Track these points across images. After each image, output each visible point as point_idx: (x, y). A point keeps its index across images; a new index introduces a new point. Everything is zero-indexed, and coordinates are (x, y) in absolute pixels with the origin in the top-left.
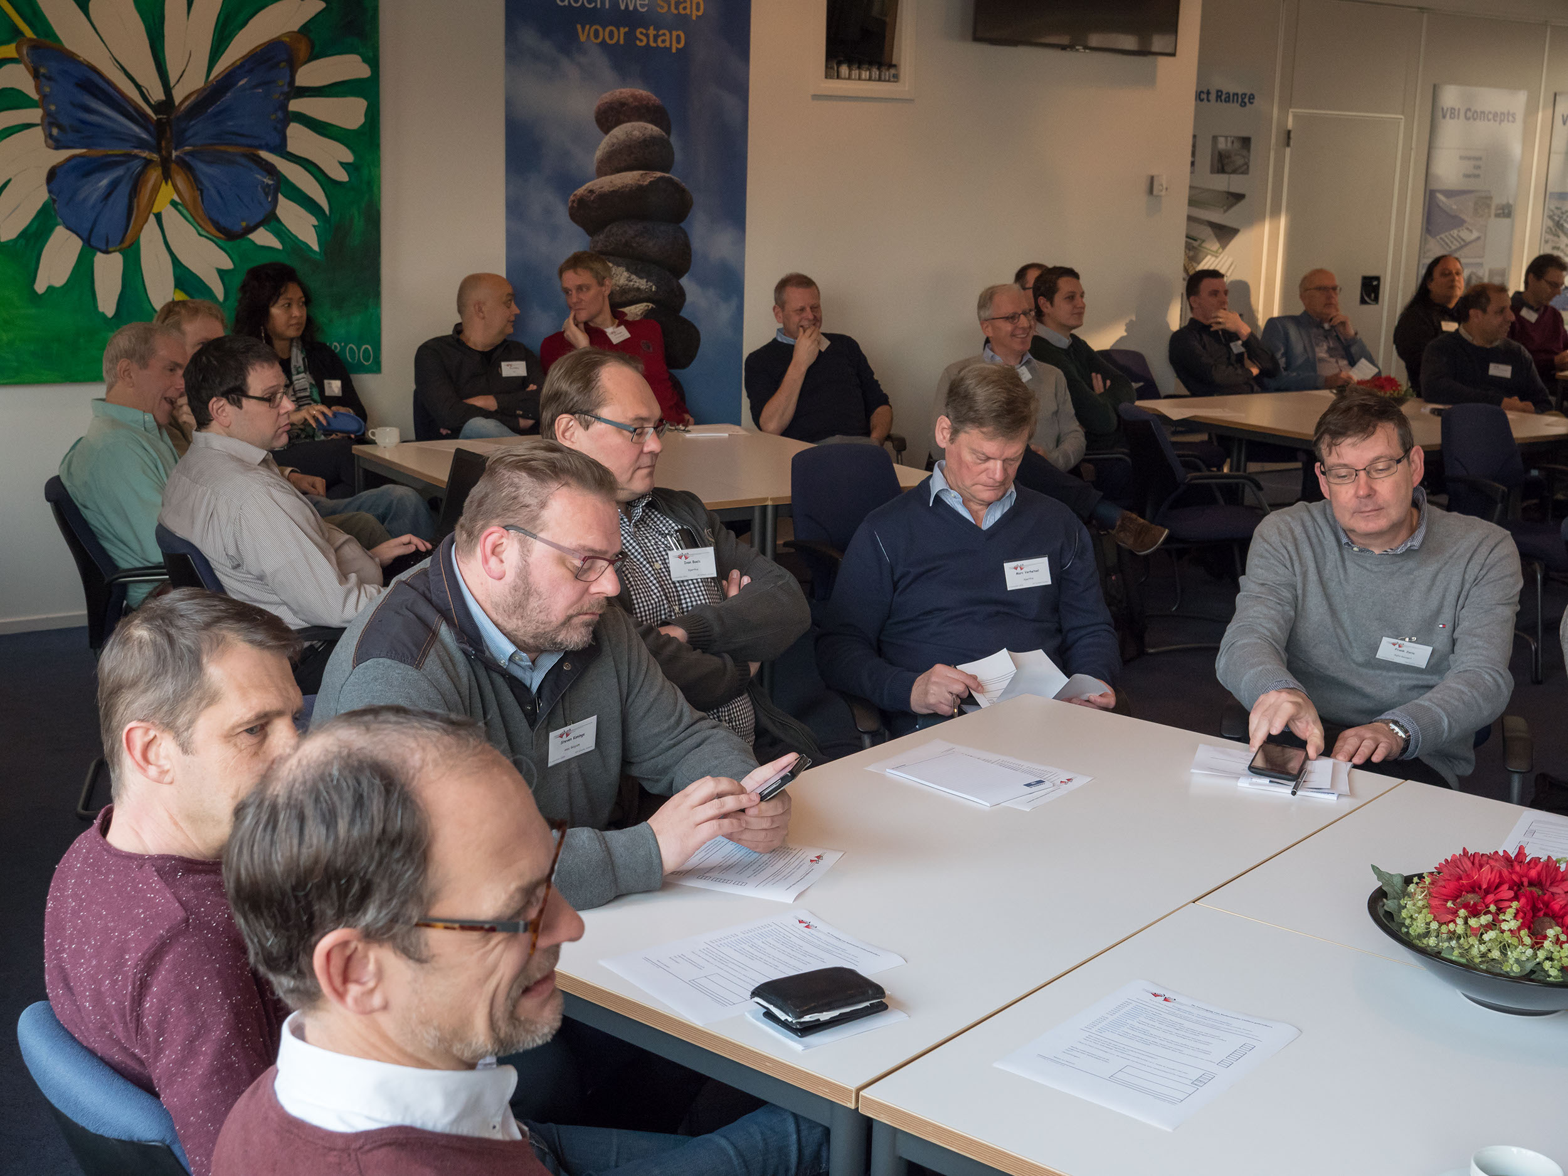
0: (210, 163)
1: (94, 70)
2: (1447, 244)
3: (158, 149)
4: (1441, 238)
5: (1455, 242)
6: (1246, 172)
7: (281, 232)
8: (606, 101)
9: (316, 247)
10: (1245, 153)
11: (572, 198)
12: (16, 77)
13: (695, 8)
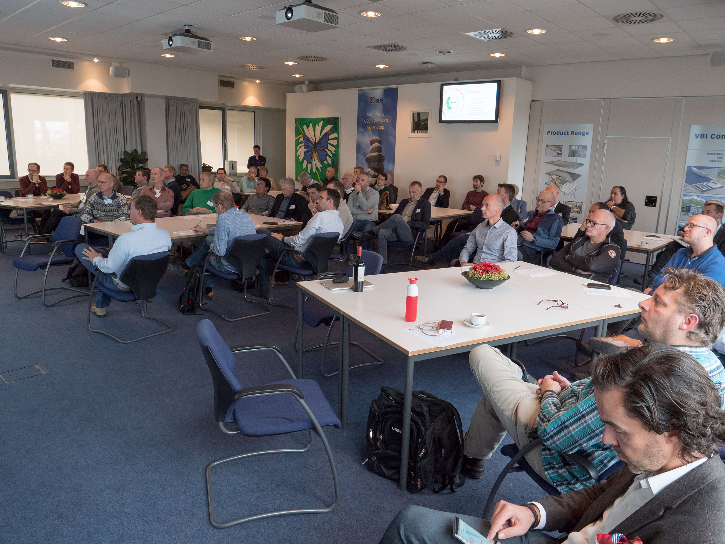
0: (319, 151)
1: (309, 138)
2: (699, 188)
3: (314, 149)
6: (584, 157)
7: (327, 161)
8: (371, 139)
10: (584, 150)
11: (366, 157)
12: (302, 139)
13: (386, 121)
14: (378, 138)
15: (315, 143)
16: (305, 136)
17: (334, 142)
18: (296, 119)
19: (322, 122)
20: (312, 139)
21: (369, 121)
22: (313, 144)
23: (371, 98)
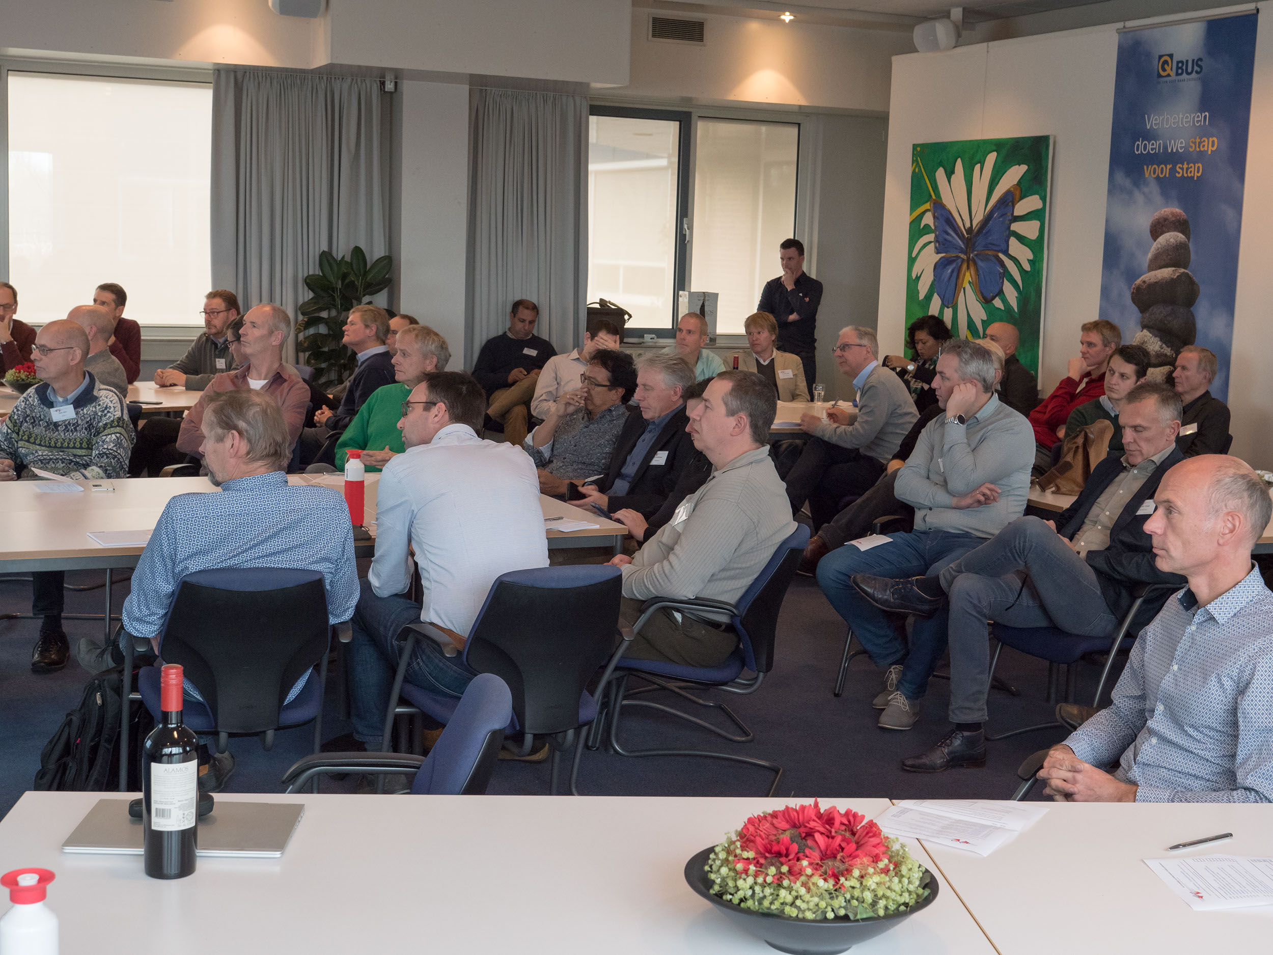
0: (981, 260)
1: (951, 213)
3: (965, 253)
7: (1004, 301)
8: (1156, 217)
9: (1016, 310)
11: (1133, 286)
12: (928, 219)
13: (1211, 145)
14: (1177, 210)
15: (969, 230)
16: (939, 208)
17: (1029, 229)
18: (915, 146)
19: (995, 154)
20: (963, 220)
21: (1152, 147)
22: (961, 236)
23: (1160, 57)
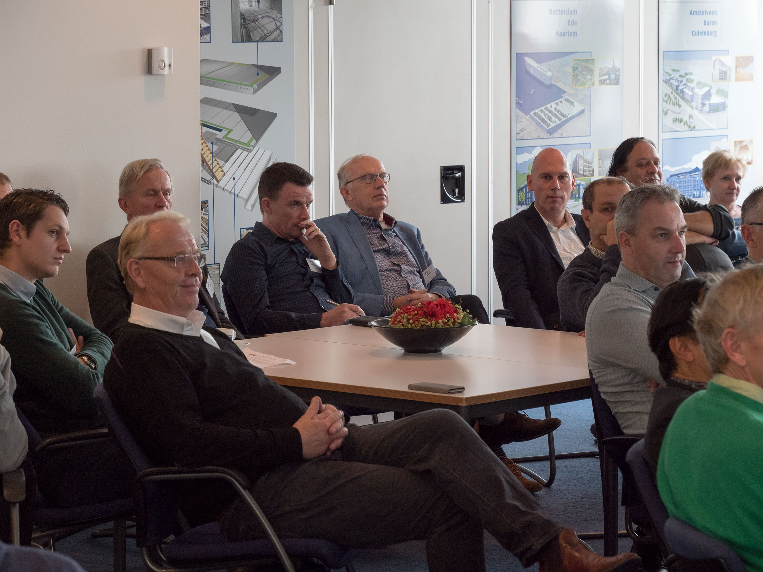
2: (543, 120)
4: (535, 114)
5: (554, 118)
6: (278, 39)
10: (275, 14)
